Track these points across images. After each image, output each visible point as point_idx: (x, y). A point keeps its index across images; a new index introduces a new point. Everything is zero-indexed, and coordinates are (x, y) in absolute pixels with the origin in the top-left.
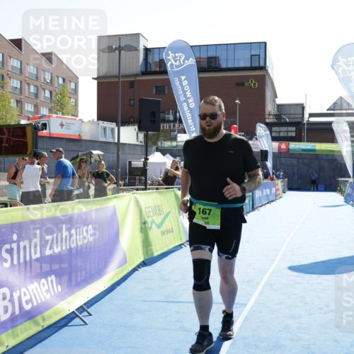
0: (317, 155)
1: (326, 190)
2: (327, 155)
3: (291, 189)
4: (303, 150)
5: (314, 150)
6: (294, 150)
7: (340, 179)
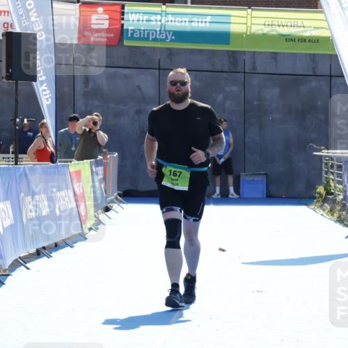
0: (233, 55)
1: (271, 197)
2: (275, 56)
3: (130, 195)
4: (180, 36)
5: (224, 37)
6: (145, 35)
7: (324, 153)
